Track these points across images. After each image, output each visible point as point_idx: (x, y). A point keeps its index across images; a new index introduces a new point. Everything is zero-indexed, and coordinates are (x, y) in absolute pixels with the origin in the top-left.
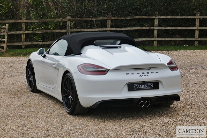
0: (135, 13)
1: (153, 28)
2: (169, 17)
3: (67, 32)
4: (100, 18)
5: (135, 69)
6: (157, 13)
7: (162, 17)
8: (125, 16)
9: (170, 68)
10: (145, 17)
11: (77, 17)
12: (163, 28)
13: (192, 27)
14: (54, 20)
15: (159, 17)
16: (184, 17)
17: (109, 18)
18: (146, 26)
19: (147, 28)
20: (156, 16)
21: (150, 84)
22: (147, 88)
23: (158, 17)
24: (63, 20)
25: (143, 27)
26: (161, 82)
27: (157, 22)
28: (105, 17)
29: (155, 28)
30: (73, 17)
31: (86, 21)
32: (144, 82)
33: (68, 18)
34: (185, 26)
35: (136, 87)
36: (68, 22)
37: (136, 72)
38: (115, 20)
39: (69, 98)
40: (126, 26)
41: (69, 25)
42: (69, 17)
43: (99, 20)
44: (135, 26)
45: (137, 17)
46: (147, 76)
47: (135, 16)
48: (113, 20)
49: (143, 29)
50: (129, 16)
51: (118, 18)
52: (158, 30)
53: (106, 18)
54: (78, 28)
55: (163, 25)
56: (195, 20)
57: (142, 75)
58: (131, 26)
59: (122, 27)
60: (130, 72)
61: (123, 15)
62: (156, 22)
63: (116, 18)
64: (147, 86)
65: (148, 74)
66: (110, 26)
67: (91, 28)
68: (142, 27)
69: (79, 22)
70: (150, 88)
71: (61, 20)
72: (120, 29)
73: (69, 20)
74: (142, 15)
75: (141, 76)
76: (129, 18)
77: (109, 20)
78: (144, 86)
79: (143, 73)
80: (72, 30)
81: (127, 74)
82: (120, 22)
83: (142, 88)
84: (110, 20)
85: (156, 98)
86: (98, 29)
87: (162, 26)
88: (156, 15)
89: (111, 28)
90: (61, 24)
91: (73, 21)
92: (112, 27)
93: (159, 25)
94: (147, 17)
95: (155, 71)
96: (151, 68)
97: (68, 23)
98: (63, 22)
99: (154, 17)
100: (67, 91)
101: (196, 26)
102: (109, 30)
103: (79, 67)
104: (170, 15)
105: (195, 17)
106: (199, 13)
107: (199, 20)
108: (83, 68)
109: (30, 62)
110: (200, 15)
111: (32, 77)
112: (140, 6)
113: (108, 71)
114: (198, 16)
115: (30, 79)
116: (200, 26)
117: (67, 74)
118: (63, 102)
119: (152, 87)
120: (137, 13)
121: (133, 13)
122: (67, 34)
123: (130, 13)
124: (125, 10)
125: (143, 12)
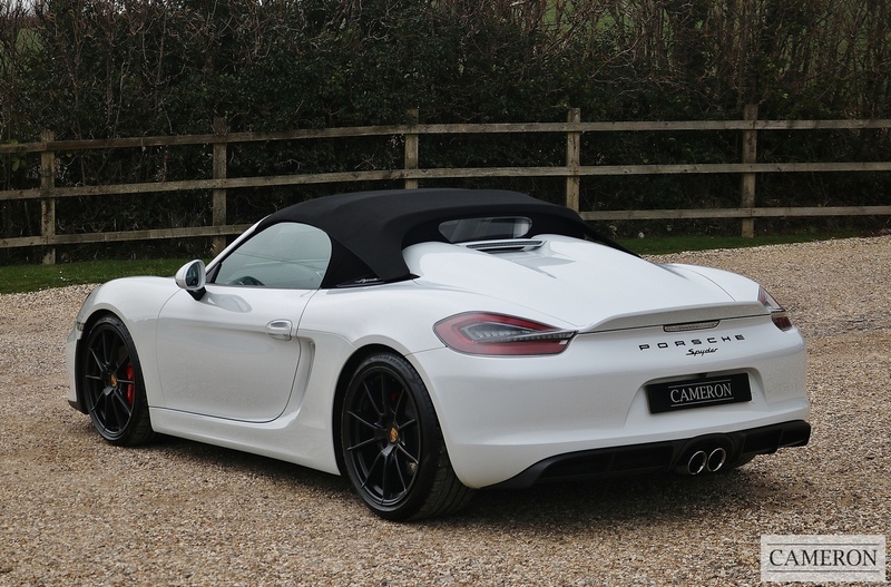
0: (327, 117)
1: (402, 175)
2: (462, 128)
3: (44, 199)
4: (181, 139)
5: (667, 328)
6: (415, 113)
7: (436, 129)
8: (285, 129)
9: (773, 320)
10: (365, 131)
11: (86, 137)
12: (439, 173)
13: (553, 169)
15: (423, 131)
16: (522, 128)
17: (220, 136)
18: (371, 169)
19: (377, 176)
20: (411, 127)
21: (721, 384)
22: (712, 398)
23: (421, 129)
24: (23, 149)
25: (359, 170)
26: (755, 372)
27: (414, 150)
28: (202, 133)
29: (408, 174)
32: (701, 379)
33: (48, 138)
34: (525, 165)
35: (677, 396)
36: (47, 156)
37: (670, 338)
38: (246, 144)
39: (383, 457)
40: (291, 170)
41: (49, 170)
42: (52, 134)
43: (179, 148)
44: (325, 167)
45: (334, 132)
46: (712, 351)
47: (328, 126)
48: (238, 143)
49: (359, 179)
50: (302, 126)
51: (259, 135)
52: (421, 182)
53: (206, 139)
54: (88, 183)
55: (437, 162)
56: (561, 138)
57: (696, 348)
58: (311, 169)
59: (273, 172)
60: (652, 341)
61: (280, 122)
62: (412, 151)
63: (250, 136)
64: (713, 392)
65: (712, 346)
66: (224, 171)
67: (143, 180)
68: (357, 173)
69: (93, 157)
70: (723, 397)
71: (18, 148)
72: (269, 183)
73: (49, 149)
74: (354, 124)
75: (692, 353)
76: (304, 134)
77: (219, 144)
78: (703, 390)
79: (696, 342)
80: (65, 189)
81: (641, 348)
82: (266, 155)
83: (695, 400)
84: (223, 144)
85: (744, 435)
86: (177, 183)
87: (434, 167)
88: (410, 123)
89: (228, 177)
90: (16, 167)
91: (65, 151)
92: (233, 172)
93: (423, 165)
94: (374, 130)
95: (732, 333)
96: (718, 320)
97: (48, 161)
98: (22, 158)
99: (402, 131)
100: (372, 430)
101: (569, 163)
102: (219, 186)
103: (440, 328)
104: (468, 122)
105: (565, 127)
106: (578, 109)
107: (577, 138)
108: (459, 329)
109: (108, 320)
110: (583, 119)
111: (118, 383)
112: (345, 86)
113: (569, 339)
114: (575, 125)
115: (107, 392)
116: (583, 162)
117: (373, 360)
118: (337, 472)
119: (729, 396)
120: (335, 117)
121: (319, 114)
122: (44, 207)
123: (306, 114)
124: (284, 104)
125: (359, 110)
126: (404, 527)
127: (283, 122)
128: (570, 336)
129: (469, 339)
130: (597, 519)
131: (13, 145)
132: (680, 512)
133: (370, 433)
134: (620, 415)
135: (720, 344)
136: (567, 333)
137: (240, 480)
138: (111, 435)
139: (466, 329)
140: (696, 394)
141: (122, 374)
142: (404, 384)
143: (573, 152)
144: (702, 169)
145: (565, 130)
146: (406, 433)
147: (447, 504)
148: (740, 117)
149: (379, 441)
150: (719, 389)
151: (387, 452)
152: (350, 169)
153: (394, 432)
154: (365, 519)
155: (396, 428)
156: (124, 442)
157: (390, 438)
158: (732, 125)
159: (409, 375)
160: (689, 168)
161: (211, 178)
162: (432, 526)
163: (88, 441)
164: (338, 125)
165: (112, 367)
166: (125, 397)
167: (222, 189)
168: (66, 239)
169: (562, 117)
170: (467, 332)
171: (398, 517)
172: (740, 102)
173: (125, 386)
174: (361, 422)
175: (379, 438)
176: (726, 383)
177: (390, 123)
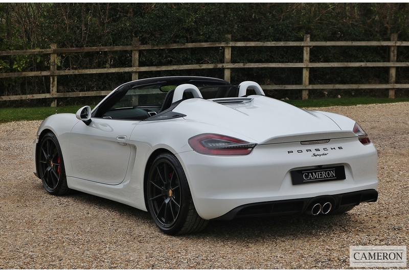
0: (187, 38)
1: (223, 66)
2: (252, 44)
3: (52, 76)
4: (117, 48)
5: (303, 143)
6: (229, 36)
7: (239, 44)
8: (167, 44)
9: (359, 139)
10: (205, 45)
11: (72, 46)
12: (241, 65)
13: (297, 64)
14: (25, 53)
16: (281, 44)
17: (135, 47)
18: (208, 63)
19: (211, 66)
20: (227, 43)
21: (330, 171)
22: (325, 178)
23: (232, 44)
24: (42, 52)
25: (202, 63)
26: (348, 165)
27: (229, 54)
28: (127, 45)
29: (226, 65)
30: (64, 46)
31: (88, 54)
32: (319, 168)
33: (54, 47)
34: (283, 62)
35: (307, 176)
36: (53, 55)
37: (304, 148)
38: (148, 51)
39: (165, 203)
40: (170, 63)
41: (54, 62)
42: (56, 45)
43: (116, 52)
44: (185, 62)
45: (190, 45)
46: (325, 154)
47: (187, 42)
48: (144, 50)
49: (202, 68)
50: (175, 42)
51: (153, 47)
52: (232, 69)
53: (128, 48)
54: (73, 69)
55: (240, 60)
56: (301, 49)
57: (317, 153)
58: (179, 63)
59: (160, 64)
60: (295, 149)
61: (164, 40)
62: (228, 55)
63: (149, 47)
64: (326, 175)
65: (326, 152)
66: (137, 63)
67: (99, 67)
68: (201, 65)
69: (75, 56)
70: (331, 177)
71: (39, 52)
72: (158, 69)
73: (54, 52)
74: (200, 41)
75: (314, 155)
76: (175, 46)
77: (135, 50)
78: (320, 173)
79: (318, 150)
80: (61, 71)
81: (289, 152)
82: (157, 56)
83: (316, 179)
84: (137, 50)
85: (341, 196)
86: (115, 69)
87: (238, 62)
88: (227, 41)
89: (139, 66)
90: (38, 61)
91: (62, 53)
92: (141, 64)
93: (233, 61)
94: (210, 44)
95: (336, 146)
96: (329, 139)
97: (53, 58)
98: (41, 56)
99: (223, 44)
100: (160, 190)
101: (304, 61)
102: (135, 70)
103: (190, 141)
104: (255, 41)
105: (302, 44)
106: (309, 35)
107: (308, 49)
108: (200, 142)
109: (49, 134)
110: (312, 40)
111: (54, 165)
112: (195, 22)
113: (253, 148)
114: (308, 43)
115: (49, 169)
116: (311, 61)
117: (161, 156)
118: (146, 210)
119: (333, 177)
120: (191, 38)
121: (183, 37)
122: (51, 80)
123: (177, 36)
124: (166, 32)
125: (202, 35)
126: (174, 238)
127: (166, 40)
128: (253, 146)
129: (204, 147)
130: (269, 236)
131: (38, 50)
132: (311, 233)
133: (159, 192)
134: (276, 184)
135: (330, 151)
136: (252, 145)
137: (105, 213)
138: (50, 190)
139: (203, 142)
140: (316, 175)
141: (55, 160)
142: (174, 168)
143: (306, 56)
144: (370, 65)
145: (302, 45)
146: (176, 192)
147: (195, 227)
148: (389, 40)
149: (164, 196)
150: (328, 173)
151: (167, 201)
152: (198, 62)
153: (170, 192)
154: (157, 233)
155: (171, 189)
156: (56, 193)
157: (169, 194)
158: (385, 43)
159: (177, 164)
160: (363, 64)
161: (131, 67)
162: (187, 238)
163: (40, 192)
164: (192, 42)
165: (51, 157)
166: (57, 172)
167: (136, 72)
168: (61, 95)
169: (302, 40)
172: (389, 32)
173: (57, 166)
174: (156, 187)
175: (164, 194)
176: (332, 171)
177: (217, 41)
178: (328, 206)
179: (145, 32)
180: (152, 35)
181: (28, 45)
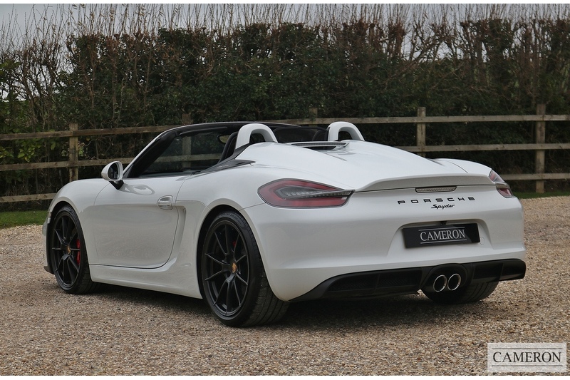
0: (257, 113)
3: (71, 168)
4: (160, 129)
5: (418, 189)
6: (315, 111)
7: (329, 121)
9: (498, 189)
11: (99, 127)
13: (407, 147)
14: (34, 136)
15: (321, 123)
16: (387, 120)
20: (312, 120)
21: (457, 229)
22: (450, 239)
23: (319, 121)
24: (58, 135)
26: (482, 222)
28: (174, 124)
30: (88, 126)
31: (122, 138)
32: (443, 224)
33: (74, 128)
35: (425, 236)
36: (73, 139)
37: (420, 197)
39: (227, 283)
41: (75, 148)
42: (76, 125)
46: (450, 206)
47: (258, 119)
54: (100, 158)
57: (438, 204)
60: (408, 198)
61: (225, 117)
64: (452, 235)
65: (451, 203)
66: (189, 150)
69: (104, 140)
70: (459, 238)
71: (54, 135)
73: (75, 135)
74: (275, 118)
75: (435, 206)
78: (444, 233)
79: (440, 200)
80: (84, 161)
81: (399, 202)
83: (438, 240)
85: (474, 265)
88: (311, 117)
89: (192, 154)
90: (52, 148)
91: (86, 137)
94: (288, 122)
95: (466, 195)
96: (456, 186)
97: (74, 143)
98: (57, 141)
99: (306, 122)
100: (220, 265)
101: (419, 144)
102: (186, 160)
103: (261, 191)
104: (350, 117)
105: (415, 120)
106: (424, 108)
107: (424, 127)
108: (274, 191)
109: (65, 209)
110: (428, 114)
111: (72, 251)
112: (268, 92)
113: (349, 196)
114: (422, 118)
115: (65, 258)
116: (428, 143)
117: (220, 217)
118: (200, 297)
119: (463, 238)
120: (262, 114)
121: (251, 112)
122: (71, 173)
123: (243, 111)
124: (228, 105)
125: (277, 109)
126: (239, 330)
127: (227, 116)
128: (347, 195)
129: (280, 197)
130: (374, 326)
131: (51, 132)
132: (433, 322)
133: (219, 267)
134: (384, 248)
135: (456, 202)
136: (347, 192)
138: (66, 286)
139: (279, 191)
140: (439, 235)
141: (74, 244)
142: (238, 230)
143: (421, 136)
144: (508, 147)
145: (415, 121)
146: (242, 265)
147: (269, 314)
148: (534, 113)
149: (224, 273)
150: (455, 233)
151: (229, 280)
153: (234, 266)
154: (216, 326)
155: (235, 262)
156: (75, 291)
157: (232, 269)
158: (528, 118)
159: (242, 225)
160: (499, 147)
161: (181, 155)
164: (264, 119)
165: (68, 241)
166: (75, 260)
167: (188, 161)
169: (414, 114)
170: (280, 193)
171: (236, 324)
172: (533, 102)
173: (76, 253)
174: (214, 262)
175: (225, 271)
176: (461, 229)
177: (299, 118)
178: (455, 279)
179: (199, 106)
180: (209, 110)
181: (39, 126)
